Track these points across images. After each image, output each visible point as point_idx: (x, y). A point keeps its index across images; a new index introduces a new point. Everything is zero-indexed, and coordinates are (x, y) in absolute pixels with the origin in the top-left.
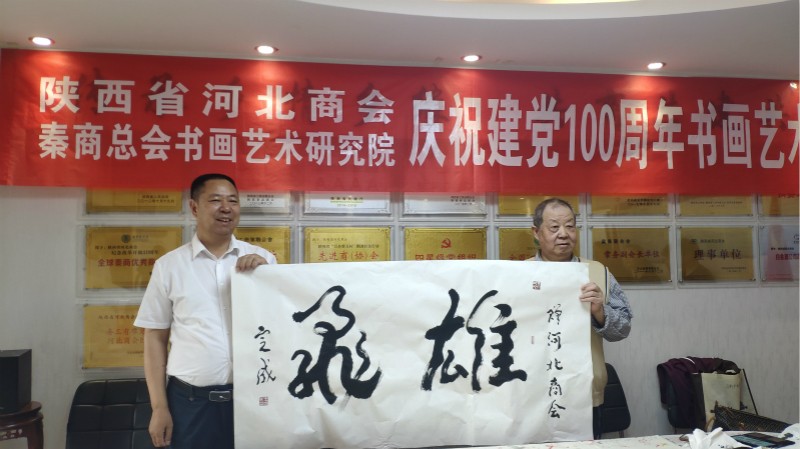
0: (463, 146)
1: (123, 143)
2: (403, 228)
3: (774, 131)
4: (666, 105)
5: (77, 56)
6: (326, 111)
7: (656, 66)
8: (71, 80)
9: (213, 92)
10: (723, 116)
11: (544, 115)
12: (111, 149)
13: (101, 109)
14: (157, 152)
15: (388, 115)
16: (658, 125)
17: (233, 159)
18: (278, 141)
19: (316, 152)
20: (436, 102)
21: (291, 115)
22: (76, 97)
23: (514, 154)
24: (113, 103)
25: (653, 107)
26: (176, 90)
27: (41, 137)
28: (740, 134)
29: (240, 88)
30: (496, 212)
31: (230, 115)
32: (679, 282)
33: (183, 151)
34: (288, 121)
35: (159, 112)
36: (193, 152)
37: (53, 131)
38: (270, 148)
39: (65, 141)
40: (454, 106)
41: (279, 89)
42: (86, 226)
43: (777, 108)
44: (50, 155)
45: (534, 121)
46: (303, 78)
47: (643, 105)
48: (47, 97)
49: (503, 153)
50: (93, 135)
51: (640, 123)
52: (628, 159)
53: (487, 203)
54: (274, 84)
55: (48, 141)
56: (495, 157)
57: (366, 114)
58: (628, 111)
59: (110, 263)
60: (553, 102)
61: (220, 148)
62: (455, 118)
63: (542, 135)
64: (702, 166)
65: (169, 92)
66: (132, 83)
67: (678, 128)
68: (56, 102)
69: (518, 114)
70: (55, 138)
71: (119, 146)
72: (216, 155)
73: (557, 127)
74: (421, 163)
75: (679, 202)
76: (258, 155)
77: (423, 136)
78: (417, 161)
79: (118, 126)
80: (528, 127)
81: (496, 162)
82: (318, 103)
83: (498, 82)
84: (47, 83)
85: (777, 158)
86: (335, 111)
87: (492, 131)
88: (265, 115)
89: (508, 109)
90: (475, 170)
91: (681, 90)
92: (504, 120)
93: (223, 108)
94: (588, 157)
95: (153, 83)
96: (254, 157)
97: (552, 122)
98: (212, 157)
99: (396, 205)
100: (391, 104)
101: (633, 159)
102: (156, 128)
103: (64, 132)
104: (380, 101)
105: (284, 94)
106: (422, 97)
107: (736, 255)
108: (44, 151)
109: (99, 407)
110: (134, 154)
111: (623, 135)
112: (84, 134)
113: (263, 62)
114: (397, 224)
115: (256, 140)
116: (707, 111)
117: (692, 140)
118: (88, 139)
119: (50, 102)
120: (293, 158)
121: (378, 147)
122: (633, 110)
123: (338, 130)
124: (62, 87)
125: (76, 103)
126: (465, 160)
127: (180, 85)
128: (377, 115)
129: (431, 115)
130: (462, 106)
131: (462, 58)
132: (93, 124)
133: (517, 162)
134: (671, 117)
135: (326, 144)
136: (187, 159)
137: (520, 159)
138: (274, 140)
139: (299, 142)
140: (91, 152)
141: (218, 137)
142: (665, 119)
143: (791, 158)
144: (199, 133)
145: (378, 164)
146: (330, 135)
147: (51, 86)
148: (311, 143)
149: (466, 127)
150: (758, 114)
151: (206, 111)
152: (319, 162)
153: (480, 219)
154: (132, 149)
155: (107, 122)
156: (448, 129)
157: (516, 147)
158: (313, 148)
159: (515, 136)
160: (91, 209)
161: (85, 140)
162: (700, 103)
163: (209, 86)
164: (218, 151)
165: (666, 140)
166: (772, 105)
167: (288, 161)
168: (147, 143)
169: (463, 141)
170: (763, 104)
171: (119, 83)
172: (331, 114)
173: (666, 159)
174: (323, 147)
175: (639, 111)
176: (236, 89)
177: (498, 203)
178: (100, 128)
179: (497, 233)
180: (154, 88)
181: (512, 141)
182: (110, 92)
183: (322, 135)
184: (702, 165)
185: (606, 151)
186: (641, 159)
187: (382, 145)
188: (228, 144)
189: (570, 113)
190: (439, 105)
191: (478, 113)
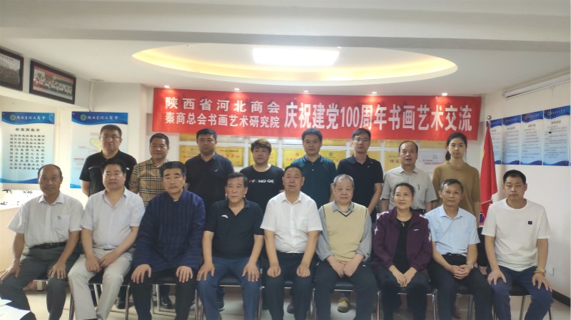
0: (303, 121)
1: (192, 119)
3: (425, 116)
4: (380, 107)
5: (177, 91)
6: (256, 109)
7: (375, 93)
8: (175, 98)
9: (220, 103)
10: (403, 110)
11: (333, 110)
12: (188, 121)
13: (185, 108)
14: (202, 122)
15: (278, 110)
16: (376, 114)
17: (226, 125)
18: (240, 119)
19: (253, 123)
20: (294, 106)
21: (245, 110)
22: (177, 104)
23: (322, 124)
24: (188, 106)
25: (375, 107)
26: (208, 102)
27: (166, 117)
28: (410, 117)
31: (225, 111)
33: (210, 122)
34: (244, 112)
35: (203, 109)
36: (213, 122)
37: (170, 115)
39: (174, 118)
40: (301, 107)
41: (241, 101)
42: (179, 145)
44: (169, 122)
45: (329, 113)
46: (249, 98)
47: (371, 107)
48: (168, 104)
49: (318, 124)
50: (182, 116)
51: (369, 113)
54: (239, 100)
55: (168, 118)
56: (315, 125)
57: (270, 110)
58: (365, 109)
60: (336, 106)
61: (222, 121)
62: (301, 112)
63: (332, 117)
64: (393, 129)
65: (206, 103)
66: (194, 100)
67: (384, 115)
68: (171, 105)
69: (324, 110)
70: (171, 117)
71: (190, 120)
72: (221, 123)
73: (338, 115)
76: (234, 123)
77: (289, 118)
78: (287, 126)
79: (190, 114)
80: (327, 115)
82: (254, 106)
85: (426, 126)
86: (260, 109)
87: (314, 116)
88: (236, 110)
89: (320, 108)
91: (386, 101)
92: (319, 112)
93: (223, 108)
94: (349, 125)
95: (201, 99)
97: (336, 113)
98: (219, 124)
99: (280, 141)
100: (279, 106)
102: (202, 114)
103: (173, 115)
104: (275, 105)
105: (243, 103)
106: (290, 104)
108: (167, 121)
110: (195, 123)
111: (362, 118)
112: (179, 116)
113: (236, 93)
114: (281, 147)
115: (233, 118)
116: (396, 109)
117: (390, 119)
122: (367, 109)
123: (260, 115)
124: (173, 101)
125: (177, 106)
126: (304, 126)
127: (209, 100)
128: (274, 110)
129: (292, 111)
130: (304, 107)
131: (303, 91)
132: (182, 113)
133: (323, 127)
134: (382, 111)
136: (212, 125)
139: (247, 119)
140: (181, 122)
141: (221, 117)
142: (379, 112)
143: (432, 126)
144: (215, 116)
145: (274, 127)
146: (258, 117)
147: (169, 100)
148: (251, 120)
149: (305, 115)
150: (419, 109)
151: (218, 109)
152: (254, 126)
154: (194, 121)
155: (187, 112)
156: (298, 115)
157: (323, 122)
159: (322, 118)
160: (181, 139)
161: (180, 118)
162: (394, 106)
163: (219, 101)
165: (379, 119)
166: (425, 106)
167: (244, 126)
168: (199, 119)
170: (422, 106)
171: (190, 100)
172: (258, 110)
173: (379, 126)
174: (255, 121)
175: (369, 109)
176: (228, 102)
178: (185, 114)
180: (202, 101)
181: (321, 120)
182: (188, 102)
183: (255, 117)
185: (356, 123)
186: (369, 126)
187: (275, 120)
188: (224, 120)
189: (343, 110)
190: (296, 107)
191: (309, 109)
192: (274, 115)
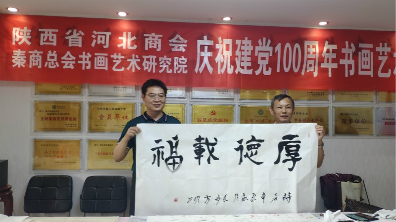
0: (222, 64)
1: (52, 60)
2: (192, 105)
3: (386, 58)
4: (329, 44)
5: (30, 17)
6: (153, 45)
7: (323, 23)
8: (28, 29)
9: (97, 35)
10: (358, 50)
11: (264, 48)
12: (47, 63)
13: (42, 43)
14: (69, 65)
15: (184, 47)
16: (324, 54)
17: (106, 69)
18: (128, 60)
19: (148, 66)
20: (209, 41)
21: (135, 47)
22: (30, 37)
23: (248, 68)
24: (48, 41)
25: (322, 45)
26: (78, 34)
27: (13, 57)
28: (368, 59)
29: (110, 33)
30: (239, 98)
31: (105, 47)
32: (333, 135)
33: (81, 64)
34: (133, 50)
35: (70, 45)
36: (87, 65)
37: (19, 54)
38: (124, 63)
39: (24, 59)
40: (218, 43)
41: (129, 34)
42: (35, 101)
43: (388, 46)
44: (17, 65)
45: (259, 52)
46: (142, 29)
47: (317, 44)
48: (16, 37)
49: (243, 67)
50: (38, 56)
51: (315, 53)
52: (308, 71)
53: (234, 93)
54: (127, 31)
55: (16, 59)
56: (238, 70)
57: (173, 47)
58: (308, 47)
59: (46, 119)
60: (269, 41)
61: (100, 63)
62: (218, 50)
63: (263, 58)
65: (75, 35)
66: (57, 31)
67: (334, 56)
68: (20, 40)
69: (251, 48)
70: (20, 57)
71: (50, 61)
72: (97, 66)
73: (271, 55)
74: (201, 72)
75: (334, 94)
76: (119, 67)
77: (202, 59)
78: (199, 71)
79: (50, 52)
80: (256, 54)
81: (239, 72)
82: (149, 41)
83: (241, 31)
84: (16, 31)
85: (387, 72)
86: (157, 45)
87: (237, 57)
88: (122, 47)
89: (246, 45)
90: (228, 76)
91: (336, 36)
92: (244, 51)
93: (101, 43)
94: (287, 70)
95: (67, 31)
96: (116, 68)
97: (269, 52)
98: (96, 68)
99: (188, 93)
100: (186, 42)
101: (310, 72)
102: (68, 53)
103: (24, 55)
104: (180, 40)
105: (132, 36)
106: (202, 39)
107: (364, 122)
108: (14, 64)
109: (40, 189)
110: (58, 66)
111: (305, 59)
112: (33, 56)
113: (121, 20)
114: (188, 103)
115: (117, 59)
116: (350, 47)
117: (342, 62)
118: (36, 58)
119: (17, 40)
120: (136, 69)
121: (179, 63)
122: (311, 46)
123: (159, 55)
124: (23, 32)
125: (30, 40)
126: (223, 71)
127: (81, 32)
128: (179, 48)
129: (206, 48)
130: (222, 43)
131: (222, 18)
132: (38, 50)
133: (250, 72)
134: (331, 50)
135: (153, 62)
136: (83, 68)
137: (251, 70)
138: (126, 59)
139: (139, 60)
140: (37, 64)
141: (99, 57)
142: (328, 51)
143: (394, 72)
144: (89, 55)
145: (179, 72)
146: (155, 57)
147: (18, 32)
148: (145, 61)
149: (224, 55)
150: (378, 49)
151: (93, 45)
152: (149, 71)
153: (231, 101)
154: (57, 63)
155: (45, 49)
156: (215, 55)
157: (250, 64)
158: (146, 64)
159: (249, 59)
160: (38, 92)
161: (34, 58)
162: (347, 43)
163: (95, 32)
164: (99, 65)
165: (328, 62)
166: (386, 44)
167: (133, 70)
168: (64, 60)
169: (222, 62)
170: (381, 44)
171: (51, 31)
172: (155, 47)
173: (328, 72)
174: (151, 63)
175: (314, 47)
176: (108, 34)
177: (240, 93)
178: (42, 53)
179: (239, 108)
180: (68, 33)
181: (248, 61)
182: (46, 35)
183: (151, 57)
184: (347, 75)
185: (296, 67)
186: (314, 71)
187: (181, 63)
188: (103, 61)
189: (278, 48)
190: (210, 43)
191: (231, 47)
192: (180, 54)
